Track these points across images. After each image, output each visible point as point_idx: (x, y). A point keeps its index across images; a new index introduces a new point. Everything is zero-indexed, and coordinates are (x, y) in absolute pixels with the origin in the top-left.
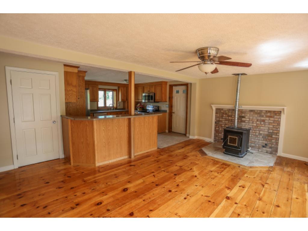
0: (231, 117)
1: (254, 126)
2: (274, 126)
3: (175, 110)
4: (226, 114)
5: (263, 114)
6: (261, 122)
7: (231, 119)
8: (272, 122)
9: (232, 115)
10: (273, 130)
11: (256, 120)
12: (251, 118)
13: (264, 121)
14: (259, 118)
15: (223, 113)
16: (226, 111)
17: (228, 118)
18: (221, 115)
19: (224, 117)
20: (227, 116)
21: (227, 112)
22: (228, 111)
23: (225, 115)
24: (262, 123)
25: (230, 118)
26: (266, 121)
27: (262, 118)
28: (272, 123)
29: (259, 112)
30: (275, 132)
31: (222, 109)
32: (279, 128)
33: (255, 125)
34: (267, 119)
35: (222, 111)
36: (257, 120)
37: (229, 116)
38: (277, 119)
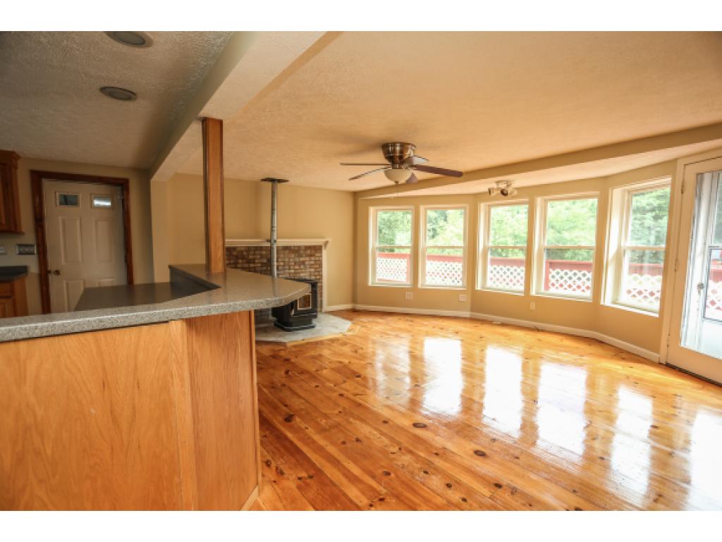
0: (254, 263)
1: (292, 273)
2: (315, 268)
3: (63, 263)
4: (243, 258)
5: (302, 252)
6: (300, 266)
7: (255, 268)
8: (312, 262)
9: (254, 259)
10: (316, 276)
11: (293, 264)
12: (287, 260)
13: (303, 263)
14: (297, 260)
15: (237, 257)
16: (242, 251)
17: (246, 265)
18: (232, 261)
19: (240, 266)
20: (245, 261)
21: (245, 253)
22: (246, 251)
23: (240, 261)
24: (302, 267)
25: (252, 265)
26: (307, 263)
27: (302, 259)
28: (312, 265)
29: (296, 248)
30: (318, 277)
31: (234, 248)
32: (322, 271)
33: (292, 271)
34: (308, 259)
35: (235, 253)
36: (295, 263)
37: (249, 262)
38: (318, 259)
